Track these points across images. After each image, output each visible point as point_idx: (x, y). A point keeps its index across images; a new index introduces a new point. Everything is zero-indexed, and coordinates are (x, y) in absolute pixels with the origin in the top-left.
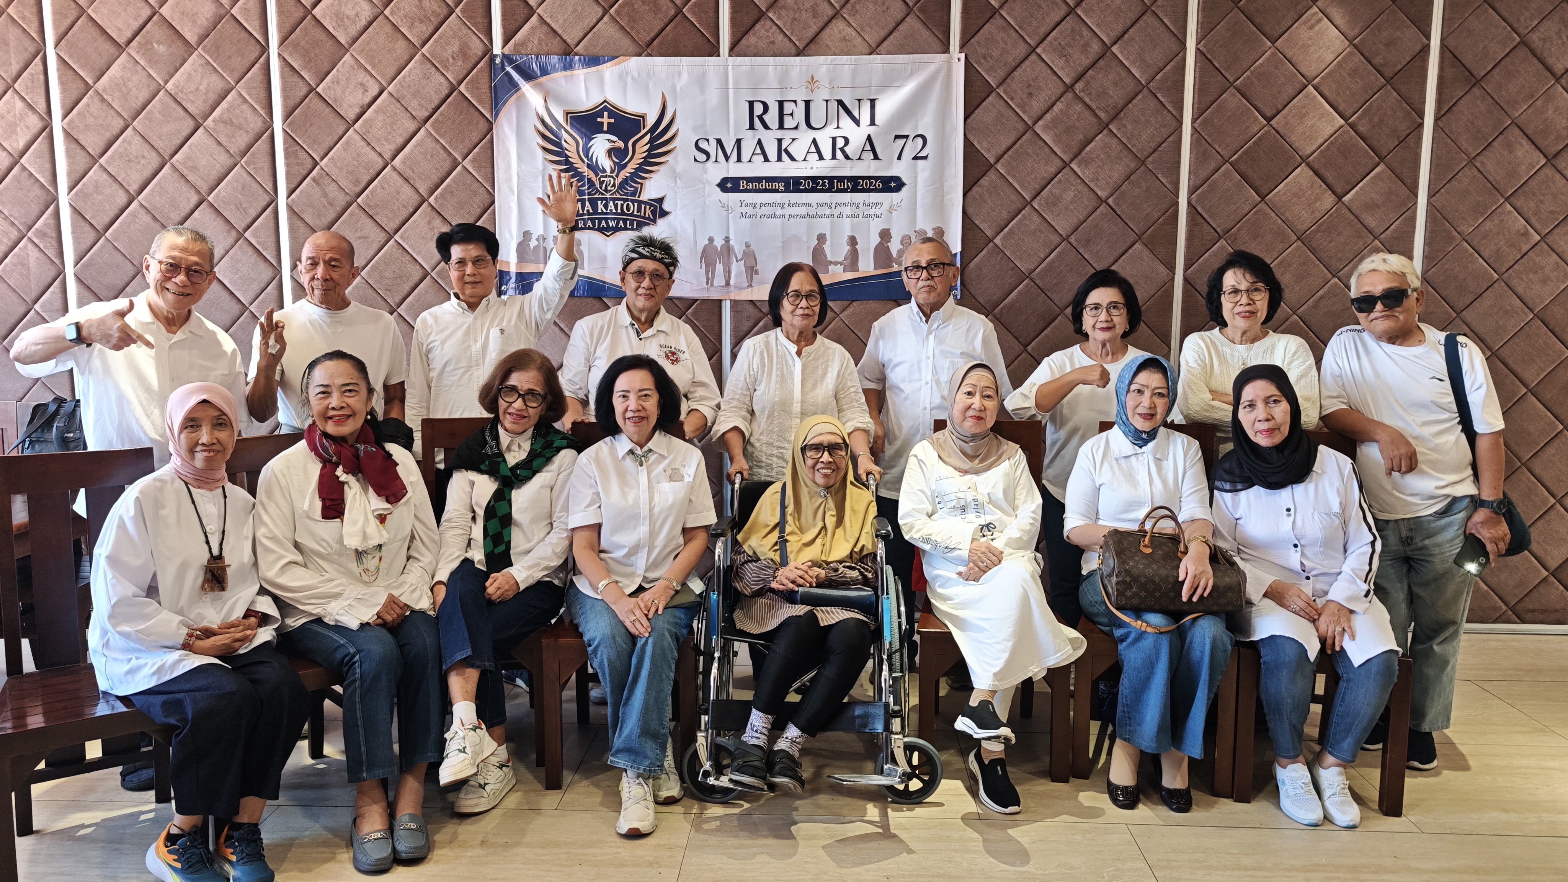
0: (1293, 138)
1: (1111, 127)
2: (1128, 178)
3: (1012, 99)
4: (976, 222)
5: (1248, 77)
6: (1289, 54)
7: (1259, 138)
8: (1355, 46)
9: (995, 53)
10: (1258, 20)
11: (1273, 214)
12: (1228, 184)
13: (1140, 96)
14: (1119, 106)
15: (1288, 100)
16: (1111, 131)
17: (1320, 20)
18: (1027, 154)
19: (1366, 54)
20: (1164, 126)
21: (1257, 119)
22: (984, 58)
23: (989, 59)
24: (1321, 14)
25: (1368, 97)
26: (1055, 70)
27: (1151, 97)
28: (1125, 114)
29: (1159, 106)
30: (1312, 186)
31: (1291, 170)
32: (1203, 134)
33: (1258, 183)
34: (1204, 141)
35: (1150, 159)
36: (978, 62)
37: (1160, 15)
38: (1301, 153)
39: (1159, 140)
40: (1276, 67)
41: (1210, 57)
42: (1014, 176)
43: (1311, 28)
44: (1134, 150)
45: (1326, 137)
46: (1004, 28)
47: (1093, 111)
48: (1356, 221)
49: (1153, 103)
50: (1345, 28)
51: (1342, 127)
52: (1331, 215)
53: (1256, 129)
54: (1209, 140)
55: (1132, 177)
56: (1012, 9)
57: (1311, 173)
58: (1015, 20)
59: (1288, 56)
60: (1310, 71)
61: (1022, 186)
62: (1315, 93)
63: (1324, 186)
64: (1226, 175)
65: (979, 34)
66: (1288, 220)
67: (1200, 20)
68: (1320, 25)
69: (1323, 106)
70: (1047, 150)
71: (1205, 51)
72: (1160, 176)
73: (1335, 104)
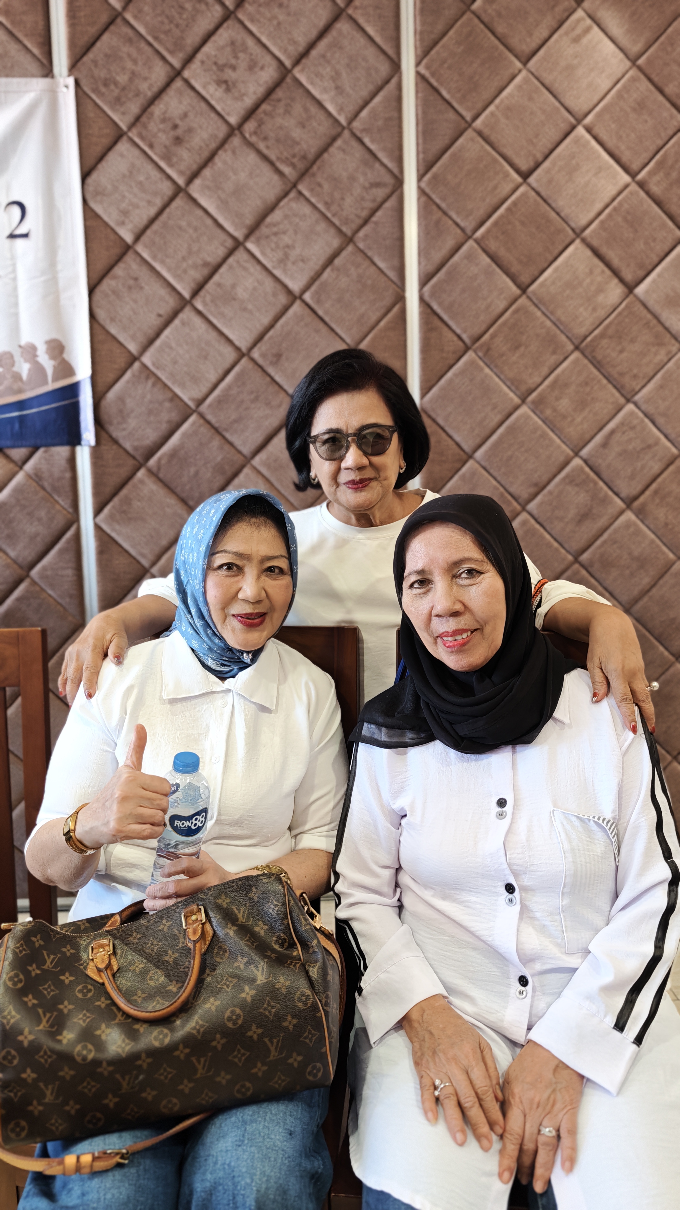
0: (560, 203)
1: (300, 187)
2: (330, 261)
3: (151, 146)
4: (113, 331)
5: (492, 114)
6: (548, 79)
7: (515, 204)
8: (640, 68)
9: (122, 79)
10: (500, 29)
11: (539, 314)
12: (474, 270)
13: (339, 143)
14: (311, 157)
15: (550, 146)
16: (300, 193)
17: (588, 30)
18: (180, 228)
19: (656, 79)
20: (377, 185)
21: (507, 175)
22: (106, 85)
23: (112, 87)
24: (589, 22)
25: (660, 142)
26: (213, 102)
27: (354, 143)
28: (319, 168)
29: (368, 156)
30: (591, 272)
31: (560, 248)
32: (434, 196)
33: (515, 268)
34: (434, 207)
35: (361, 234)
36: (96, 90)
37: (361, 21)
38: (573, 225)
39: (370, 205)
40: (531, 99)
41: (435, 84)
42: (162, 262)
43: (577, 40)
44: (336, 221)
45: (607, 200)
46: (130, 41)
47: (272, 163)
48: (655, 322)
49: (358, 152)
50: (624, 41)
51: (627, 186)
52: (620, 314)
53: (507, 188)
54: (443, 205)
55: (337, 262)
56: (140, 11)
57: (589, 253)
58: (146, 27)
59: (547, 82)
60: (579, 104)
61: (176, 276)
62: (588, 136)
63: (608, 272)
64: (469, 257)
65: (95, 49)
66: (562, 323)
67: (419, 28)
68: (589, 37)
69: (599, 157)
70: (209, 222)
71: (427, 74)
72: (377, 260)
73: (616, 152)
